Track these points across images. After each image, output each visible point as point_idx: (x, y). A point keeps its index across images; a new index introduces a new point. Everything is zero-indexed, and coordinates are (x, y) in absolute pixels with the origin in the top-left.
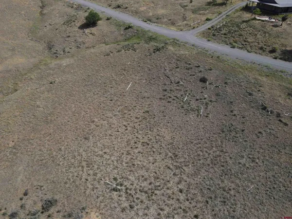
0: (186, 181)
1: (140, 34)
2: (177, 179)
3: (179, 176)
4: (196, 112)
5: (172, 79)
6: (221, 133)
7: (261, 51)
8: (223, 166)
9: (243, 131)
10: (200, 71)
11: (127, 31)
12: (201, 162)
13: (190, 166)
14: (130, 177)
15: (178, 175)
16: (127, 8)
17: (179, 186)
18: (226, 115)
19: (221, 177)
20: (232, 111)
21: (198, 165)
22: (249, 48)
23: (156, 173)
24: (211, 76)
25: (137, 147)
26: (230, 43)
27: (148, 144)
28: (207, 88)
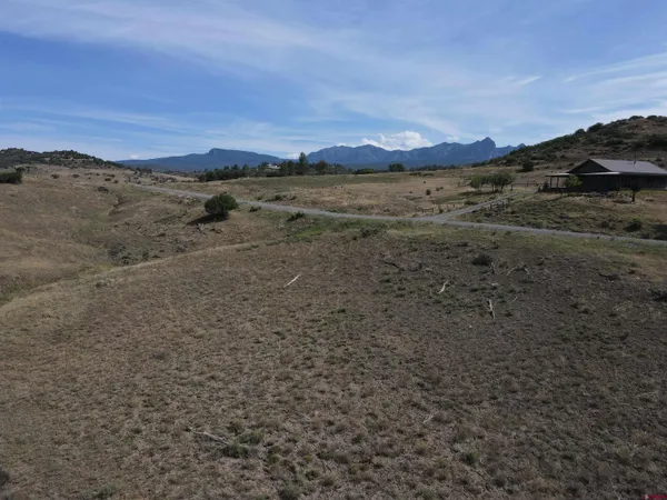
0: (481, 438)
1: (317, 223)
2: (447, 432)
3: (452, 425)
4: (477, 309)
5: (403, 266)
6: (560, 341)
7: (604, 231)
8: (593, 406)
9: (623, 338)
10: (470, 252)
11: (294, 222)
12: (519, 396)
13: (485, 404)
14: (287, 425)
15: (450, 422)
16: (294, 198)
17: (457, 446)
18: (561, 313)
19: (598, 431)
20: (575, 306)
21: (512, 402)
22: (576, 228)
23: (373, 415)
24: (500, 257)
25: (313, 367)
26: (529, 223)
27: (347, 361)
28: (493, 273)
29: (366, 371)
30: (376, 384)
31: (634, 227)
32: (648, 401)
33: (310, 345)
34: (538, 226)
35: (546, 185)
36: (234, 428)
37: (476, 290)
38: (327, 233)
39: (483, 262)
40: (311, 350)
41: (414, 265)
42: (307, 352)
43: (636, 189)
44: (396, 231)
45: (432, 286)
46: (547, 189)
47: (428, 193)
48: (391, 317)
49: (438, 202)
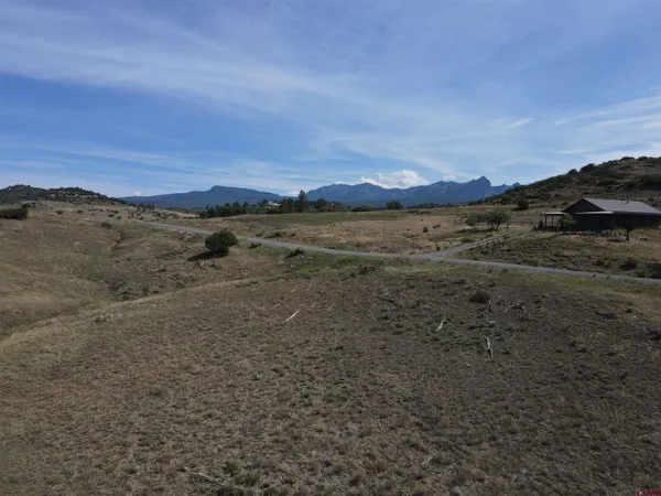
0: (481, 480)
1: (316, 260)
2: (446, 474)
3: (451, 467)
4: (474, 347)
5: (401, 303)
6: (559, 381)
7: (600, 269)
8: (594, 448)
9: (622, 378)
10: (468, 289)
11: (292, 259)
12: (519, 437)
13: (485, 445)
14: (284, 466)
15: (448, 464)
16: (293, 235)
17: (457, 489)
18: (559, 351)
19: (601, 474)
20: (573, 345)
21: (512, 443)
22: (572, 266)
23: (370, 456)
24: (498, 295)
25: (311, 405)
26: (525, 261)
27: (345, 400)
28: (490, 311)
29: (363, 409)
30: (374, 423)
31: (629, 266)
32: (649, 442)
33: (308, 383)
34: (535, 264)
35: (541, 224)
36: (230, 469)
37: (473, 328)
38: (326, 269)
39: (480, 299)
40: (309, 388)
41: (412, 302)
42: (304, 390)
43: (629, 229)
44: (394, 269)
45: (429, 323)
46: (542, 227)
47: (425, 230)
48: (389, 354)
49: (436, 239)
